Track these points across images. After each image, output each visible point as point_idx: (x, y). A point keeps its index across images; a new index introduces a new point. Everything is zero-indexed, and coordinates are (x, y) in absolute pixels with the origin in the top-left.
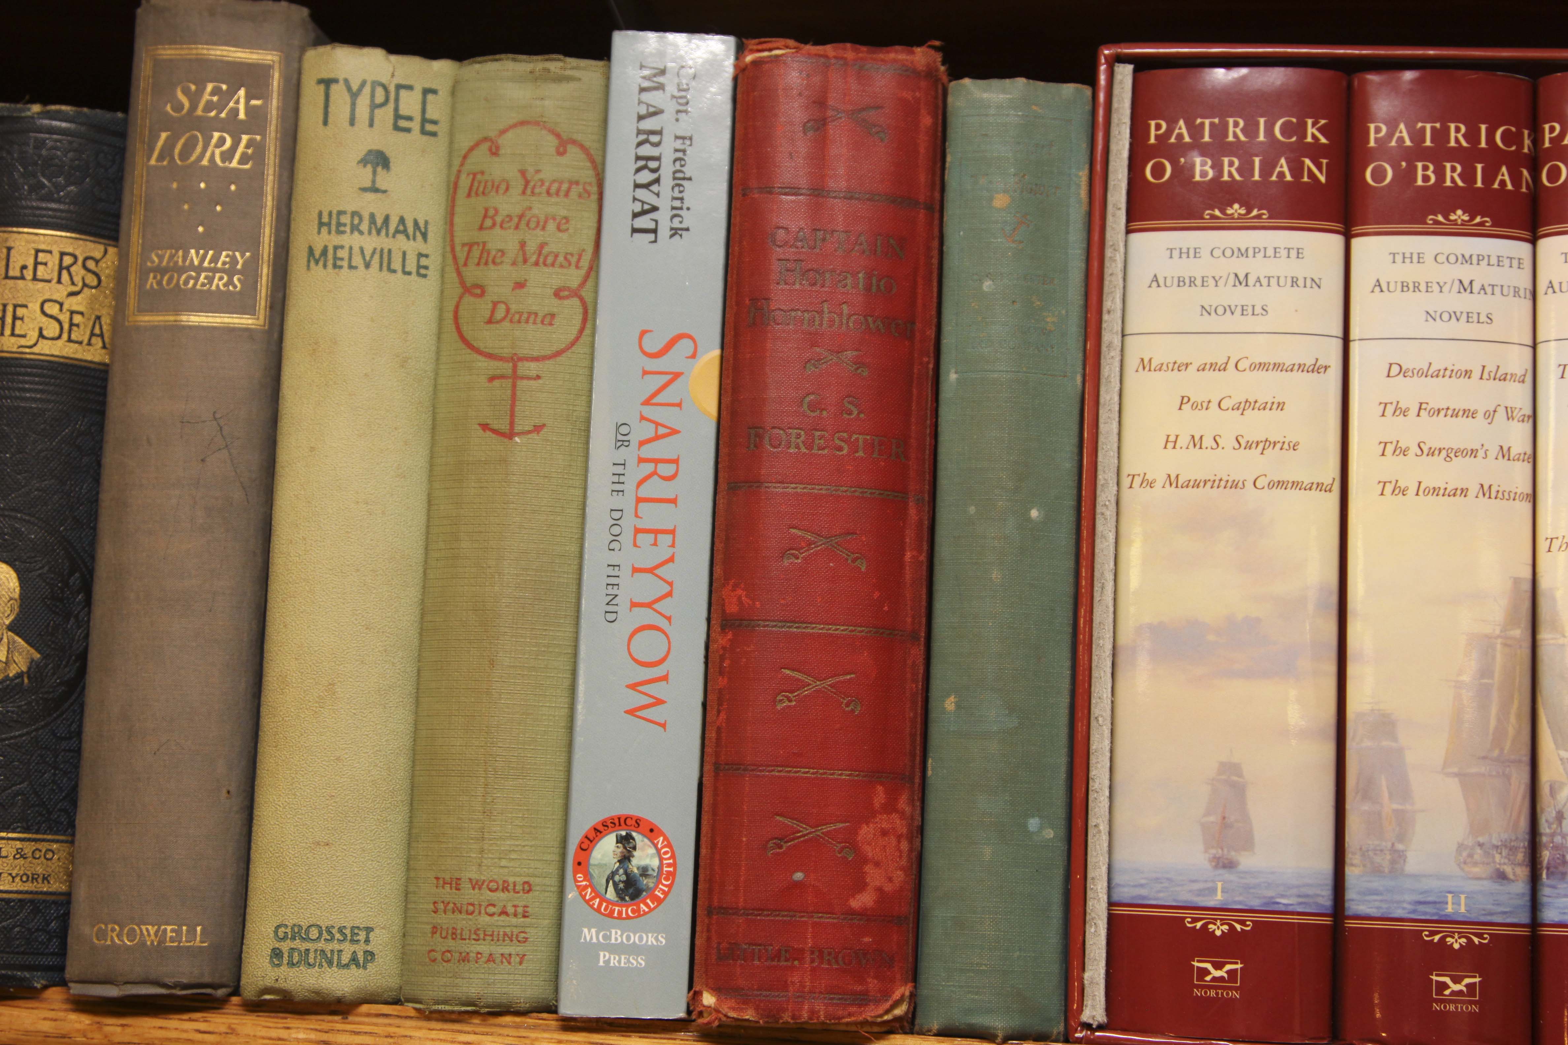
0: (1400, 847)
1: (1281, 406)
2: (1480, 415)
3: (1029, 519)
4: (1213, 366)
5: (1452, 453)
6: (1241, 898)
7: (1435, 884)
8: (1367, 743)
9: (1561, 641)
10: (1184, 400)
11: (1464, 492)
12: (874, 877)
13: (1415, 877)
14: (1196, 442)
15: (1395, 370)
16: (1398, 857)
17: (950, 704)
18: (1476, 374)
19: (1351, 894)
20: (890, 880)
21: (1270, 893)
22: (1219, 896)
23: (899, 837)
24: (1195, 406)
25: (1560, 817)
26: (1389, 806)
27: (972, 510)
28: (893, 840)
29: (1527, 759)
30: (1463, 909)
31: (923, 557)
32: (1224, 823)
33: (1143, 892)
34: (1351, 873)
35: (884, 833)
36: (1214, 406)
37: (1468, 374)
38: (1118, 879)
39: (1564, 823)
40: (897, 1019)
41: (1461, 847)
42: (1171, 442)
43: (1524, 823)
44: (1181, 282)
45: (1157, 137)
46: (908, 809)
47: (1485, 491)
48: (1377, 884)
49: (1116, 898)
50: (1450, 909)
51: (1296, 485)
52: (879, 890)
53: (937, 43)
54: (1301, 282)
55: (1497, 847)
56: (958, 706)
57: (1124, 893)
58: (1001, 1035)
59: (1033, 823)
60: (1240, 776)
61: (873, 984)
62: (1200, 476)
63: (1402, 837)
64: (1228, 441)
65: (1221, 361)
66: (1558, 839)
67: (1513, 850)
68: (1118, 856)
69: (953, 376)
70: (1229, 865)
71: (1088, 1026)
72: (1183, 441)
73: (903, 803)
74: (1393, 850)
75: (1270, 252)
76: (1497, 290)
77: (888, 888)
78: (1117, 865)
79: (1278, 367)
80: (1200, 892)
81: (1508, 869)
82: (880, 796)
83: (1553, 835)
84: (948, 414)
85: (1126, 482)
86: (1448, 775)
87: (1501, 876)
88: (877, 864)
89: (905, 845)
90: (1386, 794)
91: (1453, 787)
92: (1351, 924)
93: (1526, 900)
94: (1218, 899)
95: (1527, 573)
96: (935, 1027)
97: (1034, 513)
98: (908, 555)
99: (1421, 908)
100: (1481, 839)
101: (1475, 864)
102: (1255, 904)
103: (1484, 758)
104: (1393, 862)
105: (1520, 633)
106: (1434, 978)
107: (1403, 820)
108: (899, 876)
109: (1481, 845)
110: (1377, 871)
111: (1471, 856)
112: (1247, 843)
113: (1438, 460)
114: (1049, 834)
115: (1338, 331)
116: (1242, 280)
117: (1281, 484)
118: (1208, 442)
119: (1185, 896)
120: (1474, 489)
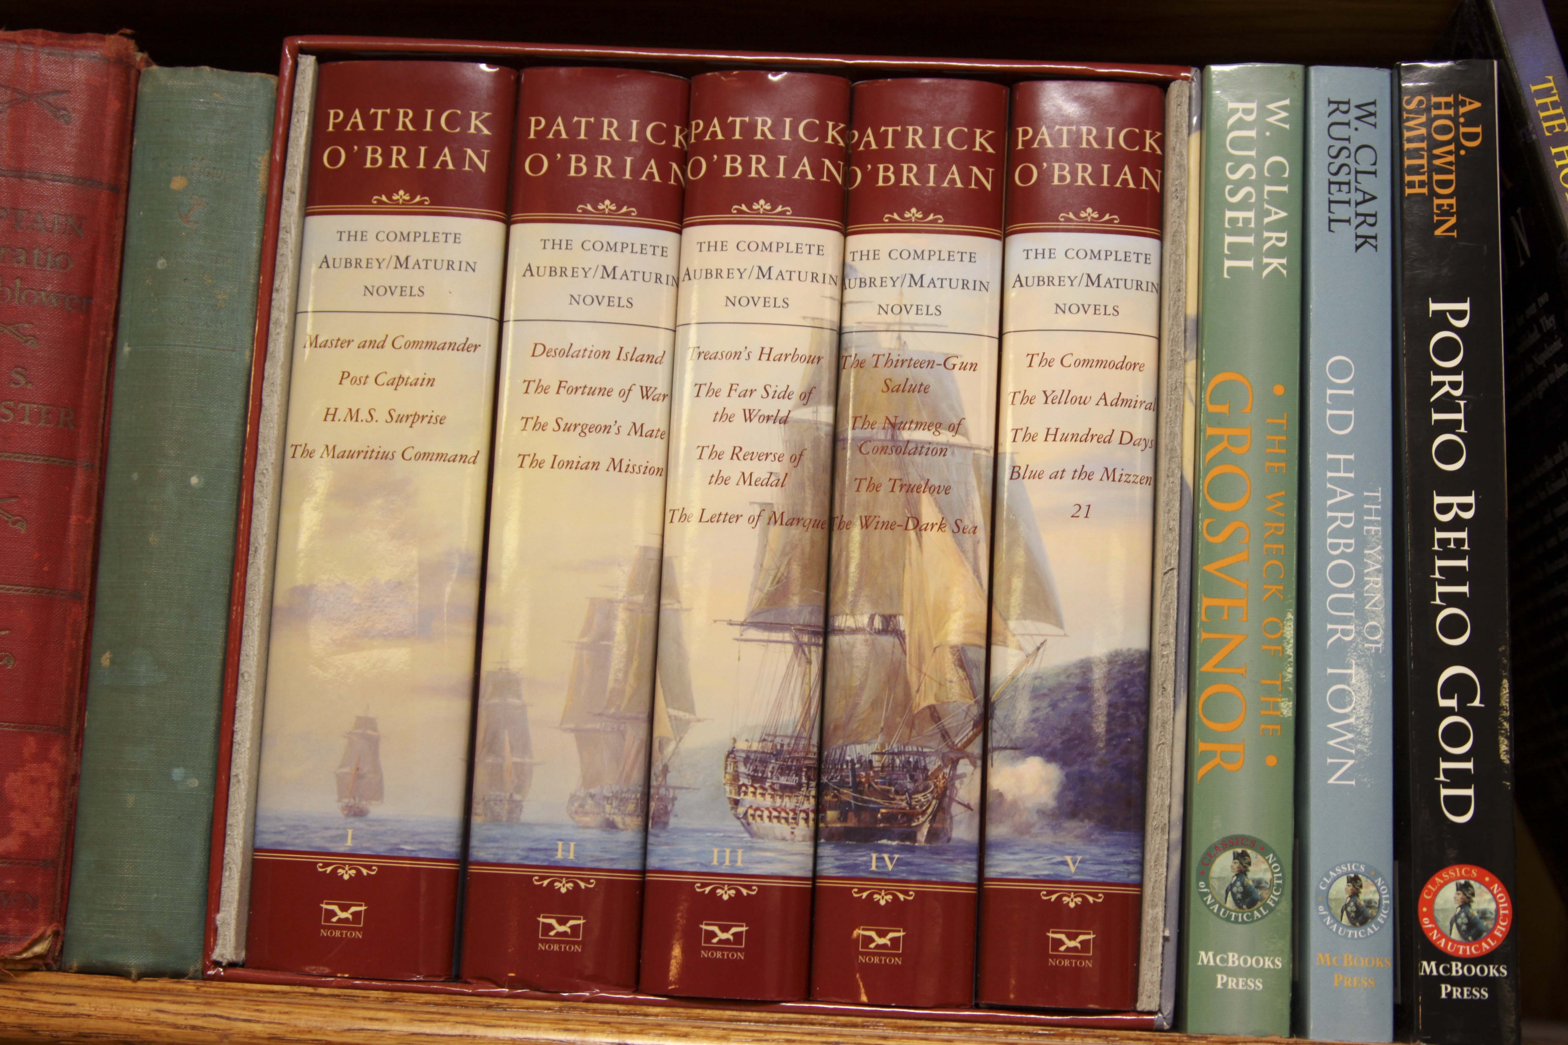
0: (517, 797)
1: (431, 382)
2: (615, 394)
3: (189, 486)
4: (373, 344)
5: (585, 430)
6: (368, 845)
7: (547, 832)
8: (496, 701)
9: (676, 606)
10: (345, 375)
11: (596, 465)
12: (20, 822)
13: (530, 825)
14: (353, 415)
15: (540, 349)
16: (516, 806)
17: (105, 660)
18: (614, 355)
20: (38, 825)
21: (395, 840)
22: (349, 843)
23: (49, 786)
24: (355, 381)
25: (666, 770)
26: (510, 759)
27: (135, 476)
28: (43, 788)
29: (644, 716)
30: (571, 856)
31: (91, 521)
32: (358, 775)
33: (282, 838)
34: (477, 820)
35: (33, 781)
36: (371, 380)
37: (606, 354)
38: (262, 826)
39: (669, 776)
40: (37, 957)
41: (573, 798)
42: (330, 415)
43: (637, 776)
44: (348, 263)
46: (61, 760)
47: (616, 465)
48: (495, 832)
49: (259, 844)
50: (559, 855)
51: (441, 457)
52: (26, 834)
53: (129, 31)
54: (456, 266)
55: (608, 798)
56: (112, 662)
57: (267, 840)
58: (134, 972)
59: (178, 773)
60: (375, 729)
61: (14, 924)
62: (355, 448)
63: (519, 789)
64: (381, 415)
65: (380, 339)
66: (662, 791)
67: (623, 801)
68: (264, 804)
69: (126, 349)
70: (359, 813)
71: (217, 964)
72: (342, 414)
73: (55, 752)
74: (511, 801)
75: (430, 237)
76: (639, 276)
77: (35, 833)
78: (261, 813)
79: (430, 345)
80: (333, 839)
81: (618, 819)
82: (31, 745)
83: (658, 787)
84: (120, 386)
85: (290, 451)
86: (565, 730)
87: (611, 825)
88: (24, 810)
89: (55, 793)
90: (508, 748)
91: (570, 739)
92: (474, 869)
94: (348, 845)
95: (655, 543)
96: (75, 965)
97: (194, 480)
98: (73, 519)
99: (533, 855)
100: (592, 791)
101: (586, 814)
102: (381, 850)
103: (600, 715)
104: (510, 812)
105: (643, 598)
106: (541, 920)
107: (522, 774)
108: (48, 822)
109: (592, 796)
110: (496, 820)
111: (582, 806)
112: (378, 793)
113: (574, 435)
114: (194, 783)
116: (402, 263)
117: (426, 456)
118: (363, 415)
119: (318, 842)
120: (605, 463)
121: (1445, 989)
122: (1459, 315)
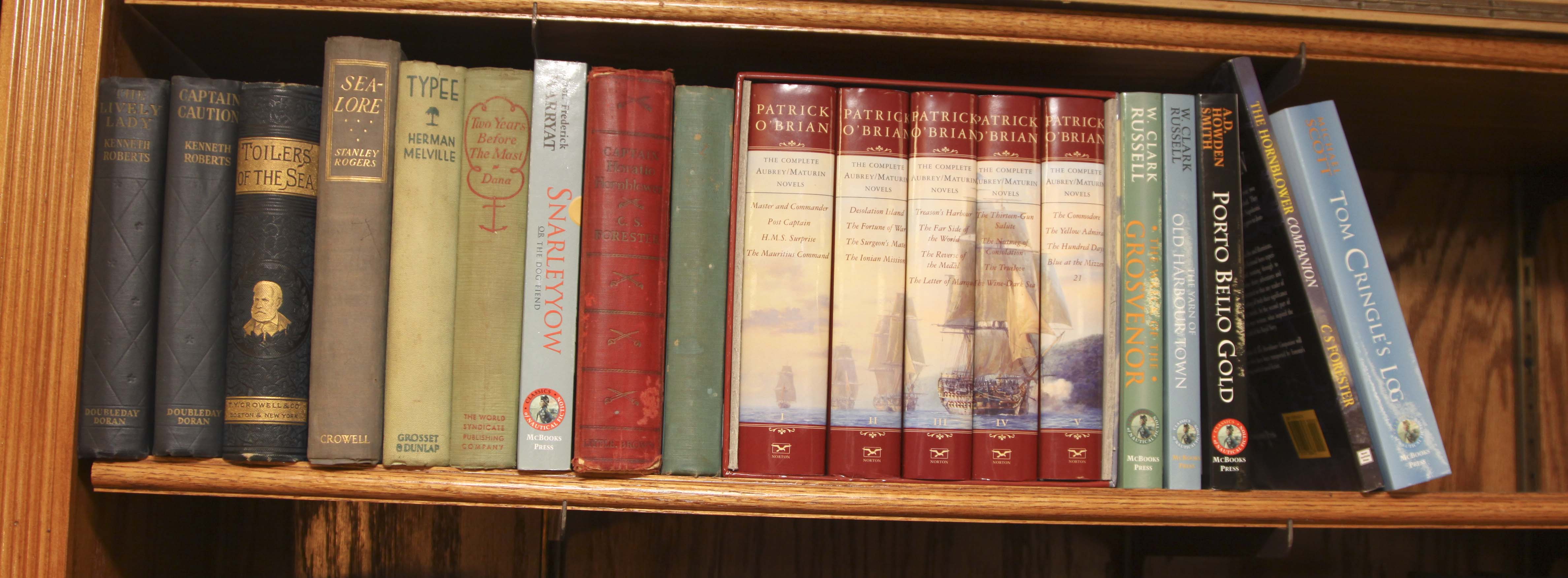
0: (852, 399)
1: (809, 223)
2: (886, 228)
3: (708, 268)
4: (782, 207)
5: (875, 244)
6: (790, 419)
7: (865, 413)
8: (840, 359)
9: (915, 318)
10: (770, 221)
11: (879, 259)
12: (646, 412)
13: (857, 410)
14: (775, 238)
15: (853, 210)
16: (852, 402)
17: (676, 343)
18: (885, 212)
19: (833, 418)
20: (651, 413)
21: (802, 417)
22: (782, 419)
23: (655, 396)
24: (774, 223)
25: (913, 387)
26: (848, 383)
27: (685, 265)
28: (653, 397)
29: (900, 364)
30: (875, 423)
31: (665, 283)
32: (785, 390)
33: (752, 417)
34: (833, 409)
35: (649, 394)
36: (782, 223)
37: (881, 212)
38: (742, 413)
39: (914, 389)
40: (654, 468)
41: (875, 398)
42: (765, 237)
43: (899, 389)
44: (769, 172)
45: (760, 111)
46: (659, 385)
47: (887, 259)
48: (843, 413)
49: (742, 420)
50: (870, 423)
51: (814, 255)
52: (647, 417)
53: (672, 70)
54: (817, 174)
55: (888, 399)
56: (680, 344)
57: (745, 418)
58: (696, 474)
59: (710, 391)
60: (790, 371)
61: (645, 455)
62: (777, 252)
63: (853, 395)
64: (787, 237)
65: (785, 205)
66: (912, 395)
67: (895, 400)
68: (743, 404)
69: (678, 209)
70: (785, 406)
71: (730, 469)
72: (770, 237)
73: (656, 383)
74: (850, 400)
75: (805, 161)
76: (893, 179)
77: (651, 416)
78: (742, 407)
79: (807, 208)
80: (775, 417)
81: (893, 407)
82: (647, 380)
83: (910, 394)
84: (676, 225)
85: (747, 253)
86: (871, 371)
87: (890, 410)
88: (647, 407)
89: (657, 400)
90: (847, 378)
91: (873, 375)
92: (832, 429)
93: (899, 419)
94: (782, 420)
95: (902, 291)
96: (671, 471)
97: (710, 266)
98: (660, 282)
99: (860, 422)
100: (883, 396)
101: (881, 405)
102: (796, 422)
103: (885, 364)
104: (850, 405)
105: (899, 315)
106: (864, 449)
107: (854, 389)
108: (655, 411)
109: (883, 398)
110: (843, 408)
111: (879, 402)
112: (794, 398)
113: (870, 246)
114: (716, 395)
115: (832, 194)
116: (794, 172)
117: (808, 255)
118: (780, 237)
119: (769, 419)
120: (883, 258)
121: (1222, 468)
122: (1224, 199)
